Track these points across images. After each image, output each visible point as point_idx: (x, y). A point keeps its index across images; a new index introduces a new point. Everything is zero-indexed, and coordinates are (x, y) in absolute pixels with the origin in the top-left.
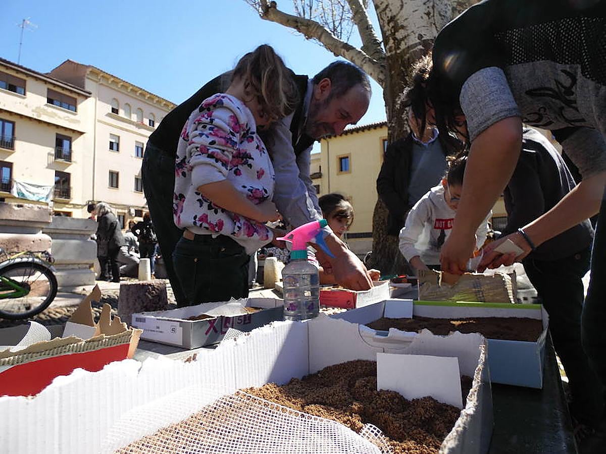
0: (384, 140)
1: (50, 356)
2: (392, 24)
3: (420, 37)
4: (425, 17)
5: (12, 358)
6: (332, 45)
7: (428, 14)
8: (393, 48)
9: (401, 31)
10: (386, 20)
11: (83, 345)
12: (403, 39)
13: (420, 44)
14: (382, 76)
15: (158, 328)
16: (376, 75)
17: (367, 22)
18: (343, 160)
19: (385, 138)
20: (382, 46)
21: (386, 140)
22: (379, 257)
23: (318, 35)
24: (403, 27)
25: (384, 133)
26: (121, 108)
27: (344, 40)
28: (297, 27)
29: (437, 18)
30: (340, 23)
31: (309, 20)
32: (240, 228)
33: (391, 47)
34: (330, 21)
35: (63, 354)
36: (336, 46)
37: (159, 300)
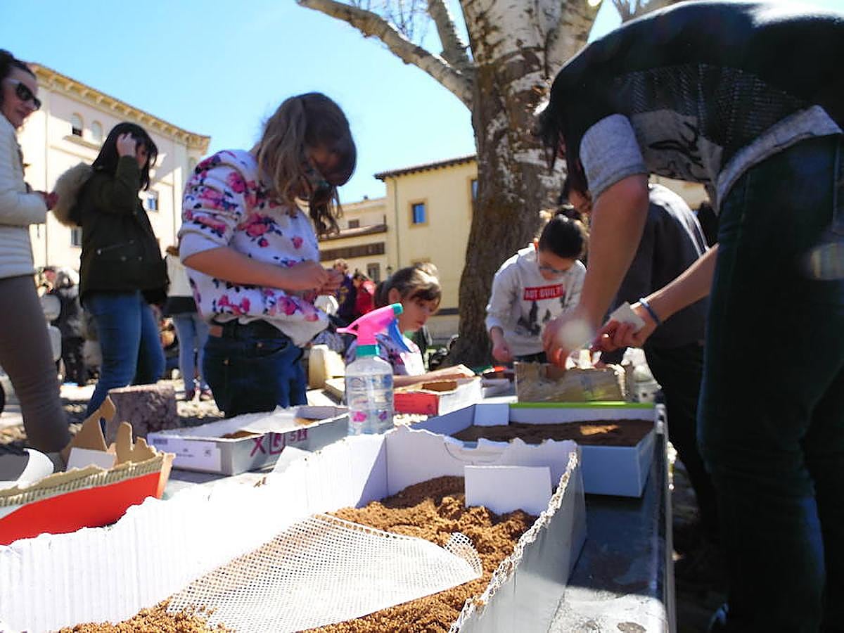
0: (473, 181)
1: (66, 492)
2: (481, 23)
3: (519, 42)
4: (526, 15)
5: (21, 496)
6: (400, 48)
7: (530, 11)
8: (483, 57)
9: (494, 34)
10: (473, 17)
11: (105, 476)
12: (496, 45)
13: (518, 53)
14: (468, 95)
15: (186, 450)
16: (461, 93)
17: (447, 17)
18: (417, 208)
19: (474, 178)
20: (469, 52)
21: (475, 180)
22: (468, 342)
23: (379, 33)
24: (496, 28)
25: (472, 171)
26: (88, 128)
27: (416, 41)
28: (349, 20)
29: (541, 16)
30: (411, 18)
31: (366, 12)
32: (273, 303)
33: (480, 55)
34: (396, 12)
35: (81, 488)
36: (405, 50)
37: (167, 412)
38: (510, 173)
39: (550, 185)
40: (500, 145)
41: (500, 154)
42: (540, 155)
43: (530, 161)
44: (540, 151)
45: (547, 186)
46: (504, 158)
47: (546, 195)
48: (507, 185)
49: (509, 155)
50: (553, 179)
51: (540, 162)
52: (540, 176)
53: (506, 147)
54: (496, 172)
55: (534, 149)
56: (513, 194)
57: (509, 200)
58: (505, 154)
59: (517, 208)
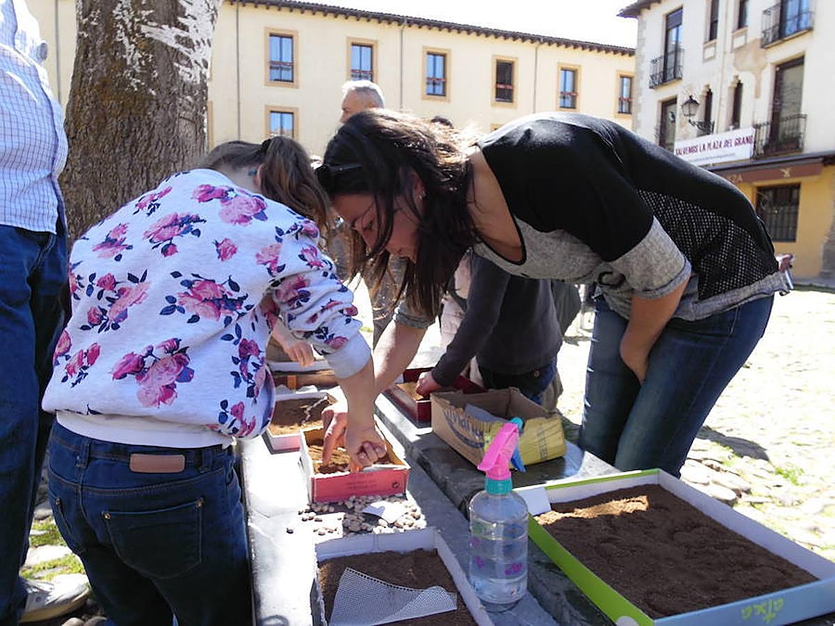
38: (135, 50)
39: (188, 79)
40: (120, 5)
41: (118, 18)
42: (178, 37)
43: (164, 41)
44: (178, 31)
45: (184, 79)
46: (125, 26)
47: (184, 90)
48: (130, 66)
49: (133, 23)
50: (192, 72)
51: (176, 46)
52: (176, 65)
53: (128, 10)
54: (112, 43)
55: (170, 26)
56: (139, 81)
57: (133, 88)
58: (127, 21)
59: (145, 100)
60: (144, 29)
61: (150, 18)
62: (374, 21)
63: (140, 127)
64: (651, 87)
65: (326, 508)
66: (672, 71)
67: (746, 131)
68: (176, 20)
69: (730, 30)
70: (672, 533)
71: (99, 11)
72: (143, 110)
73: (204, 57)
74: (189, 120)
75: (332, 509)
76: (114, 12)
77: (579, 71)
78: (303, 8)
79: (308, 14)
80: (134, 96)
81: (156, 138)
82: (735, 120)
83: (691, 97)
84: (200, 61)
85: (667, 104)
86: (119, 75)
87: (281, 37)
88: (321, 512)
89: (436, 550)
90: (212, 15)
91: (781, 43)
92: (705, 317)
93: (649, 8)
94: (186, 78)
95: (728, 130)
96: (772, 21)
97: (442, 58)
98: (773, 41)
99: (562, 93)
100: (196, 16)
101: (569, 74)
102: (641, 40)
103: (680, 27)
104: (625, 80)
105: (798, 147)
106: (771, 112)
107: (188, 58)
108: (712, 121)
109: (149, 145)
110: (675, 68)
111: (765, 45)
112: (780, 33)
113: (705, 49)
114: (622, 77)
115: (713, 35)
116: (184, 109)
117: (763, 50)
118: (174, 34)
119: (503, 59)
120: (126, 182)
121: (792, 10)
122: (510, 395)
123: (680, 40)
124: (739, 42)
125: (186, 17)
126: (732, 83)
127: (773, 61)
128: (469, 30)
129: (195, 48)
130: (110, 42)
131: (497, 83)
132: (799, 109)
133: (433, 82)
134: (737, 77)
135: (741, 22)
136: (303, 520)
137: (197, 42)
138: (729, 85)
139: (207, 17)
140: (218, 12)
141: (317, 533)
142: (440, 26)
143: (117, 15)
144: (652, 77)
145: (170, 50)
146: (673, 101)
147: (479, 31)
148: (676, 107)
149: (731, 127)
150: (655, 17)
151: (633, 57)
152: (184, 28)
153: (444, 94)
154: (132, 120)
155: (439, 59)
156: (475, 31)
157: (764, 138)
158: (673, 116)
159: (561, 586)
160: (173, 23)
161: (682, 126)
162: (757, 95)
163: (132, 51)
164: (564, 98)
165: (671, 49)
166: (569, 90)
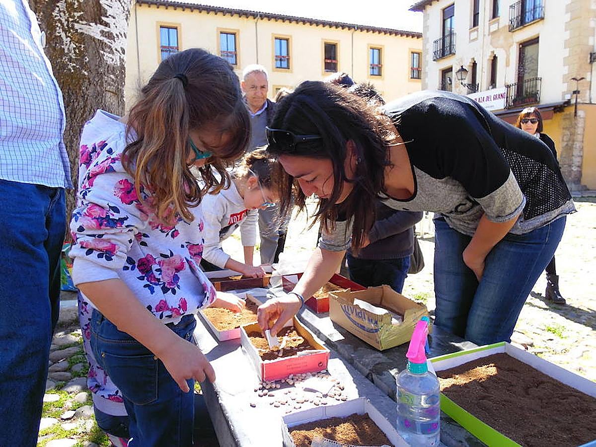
38: (70, 42)
39: (111, 62)
40: (57, 9)
41: (57, 18)
42: (102, 32)
43: (92, 34)
44: (102, 27)
45: (108, 63)
46: (62, 24)
47: (108, 71)
48: (68, 54)
49: (68, 22)
50: (114, 57)
51: (102, 38)
52: (102, 52)
53: (64, 12)
54: (53, 37)
55: (96, 24)
56: (75, 65)
57: (70, 70)
58: (63, 20)
59: (80, 78)
60: (77, 26)
61: (81, 18)
62: (236, 16)
63: (77, 99)
64: (434, 60)
65: (274, 386)
66: (448, 49)
67: (500, 89)
68: (100, 19)
69: (487, 19)
70: (527, 390)
71: (41, 13)
72: (79, 85)
73: (122, 46)
74: (112, 92)
75: (278, 386)
76: (53, 13)
77: (383, 49)
78: (176, 6)
79: (188, 11)
80: (71, 75)
81: (89, 106)
82: (493, 82)
83: (462, 66)
84: (119, 50)
85: (446, 72)
86: (59, 60)
87: (169, 28)
88: (271, 389)
89: (367, 413)
90: (127, 15)
91: (523, 28)
92: (530, 231)
93: (431, 5)
94: (110, 62)
95: (489, 89)
96: (516, 12)
97: (286, 41)
98: (517, 27)
99: (371, 65)
100: (115, 16)
101: (376, 52)
102: (426, 27)
103: (453, 17)
104: (415, 54)
105: (536, 100)
106: (517, 76)
107: (110, 47)
108: (477, 83)
109: (84, 112)
110: (450, 46)
111: (512, 30)
112: (522, 21)
113: (470, 33)
114: (413, 53)
115: (475, 23)
116: (109, 84)
117: (510, 33)
118: (100, 30)
119: (328, 41)
120: (68, 140)
121: (529, 6)
122: (383, 291)
123: (453, 27)
124: (494, 28)
125: (107, 17)
126: (491, 56)
127: (517, 41)
128: (304, 21)
129: (115, 39)
130: (51, 36)
131: (325, 59)
132: (537, 74)
133: (280, 59)
134: (493, 52)
135: (495, 14)
136: (259, 396)
137: (117, 35)
138: (488, 58)
139: (123, 16)
140: (131, 12)
141: (273, 405)
142: (283, 18)
143: (56, 16)
144: (435, 53)
145: (97, 41)
146: (450, 69)
147: (311, 22)
148: (452, 74)
149: (491, 87)
150: (435, 11)
151: (420, 39)
152: (107, 25)
153: (288, 68)
154: (71, 94)
155: (284, 43)
156: (308, 22)
157: (513, 95)
158: (450, 80)
159: (461, 436)
160: (98, 22)
161: (456, 87)
162: (507, 65)
163: (68, 43)
164: (373, 68)
165: (447, 33)
166: (376, 63)
